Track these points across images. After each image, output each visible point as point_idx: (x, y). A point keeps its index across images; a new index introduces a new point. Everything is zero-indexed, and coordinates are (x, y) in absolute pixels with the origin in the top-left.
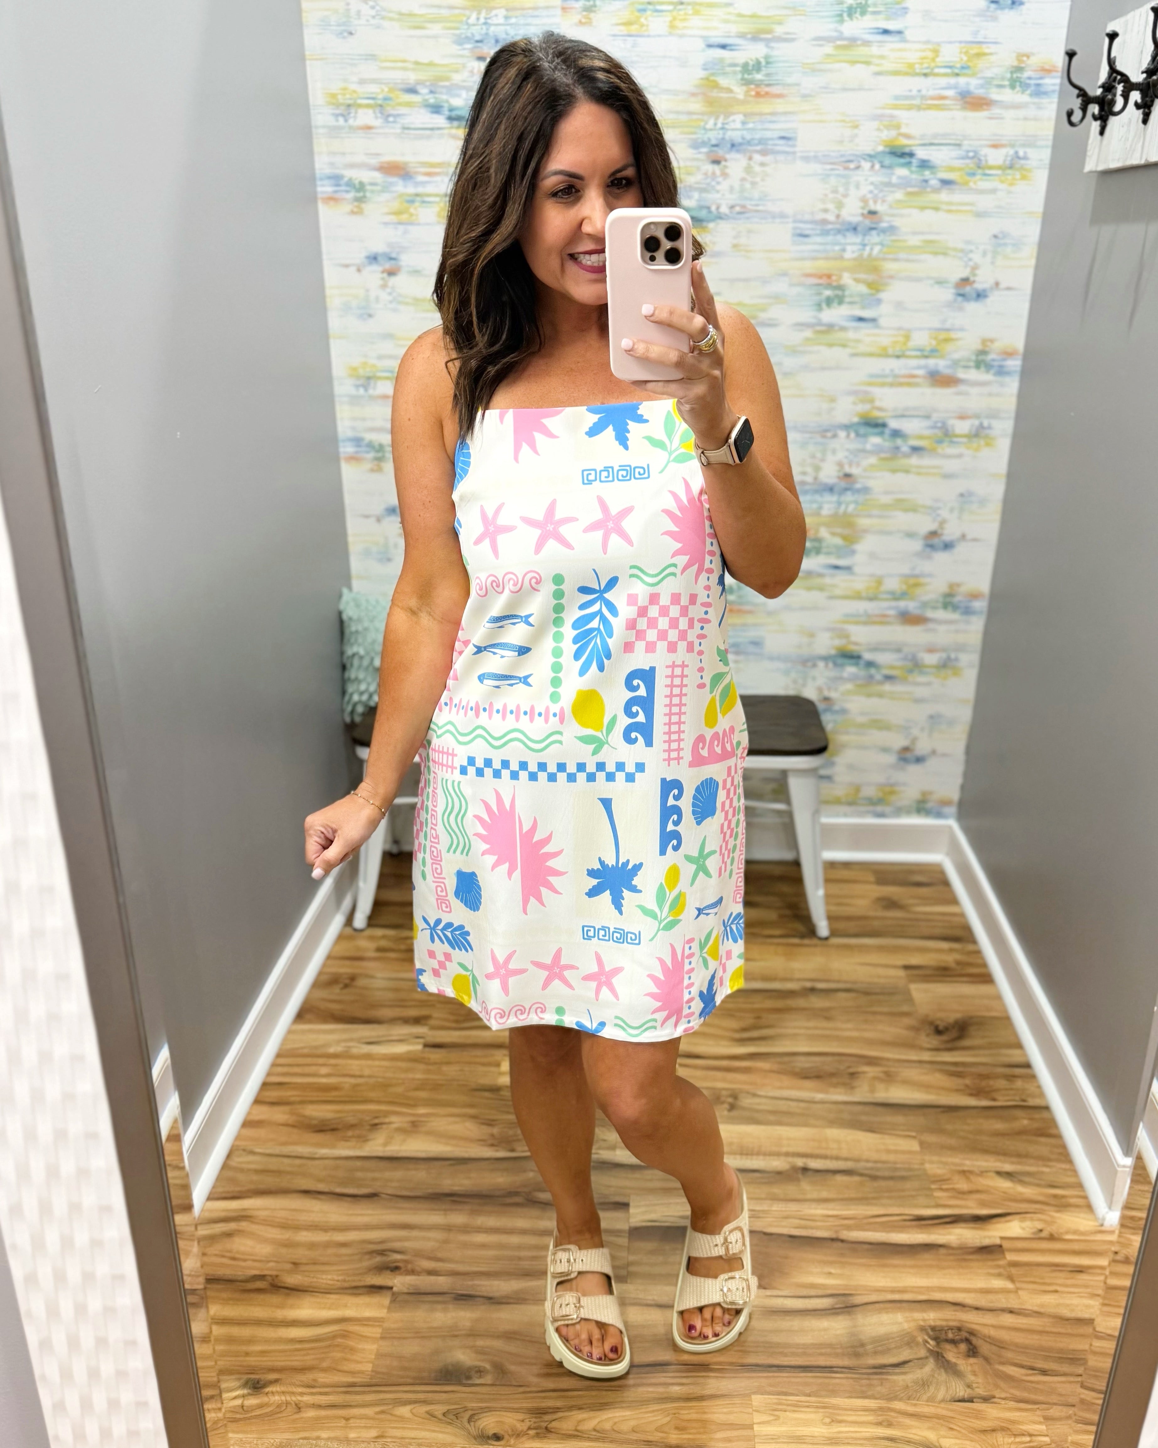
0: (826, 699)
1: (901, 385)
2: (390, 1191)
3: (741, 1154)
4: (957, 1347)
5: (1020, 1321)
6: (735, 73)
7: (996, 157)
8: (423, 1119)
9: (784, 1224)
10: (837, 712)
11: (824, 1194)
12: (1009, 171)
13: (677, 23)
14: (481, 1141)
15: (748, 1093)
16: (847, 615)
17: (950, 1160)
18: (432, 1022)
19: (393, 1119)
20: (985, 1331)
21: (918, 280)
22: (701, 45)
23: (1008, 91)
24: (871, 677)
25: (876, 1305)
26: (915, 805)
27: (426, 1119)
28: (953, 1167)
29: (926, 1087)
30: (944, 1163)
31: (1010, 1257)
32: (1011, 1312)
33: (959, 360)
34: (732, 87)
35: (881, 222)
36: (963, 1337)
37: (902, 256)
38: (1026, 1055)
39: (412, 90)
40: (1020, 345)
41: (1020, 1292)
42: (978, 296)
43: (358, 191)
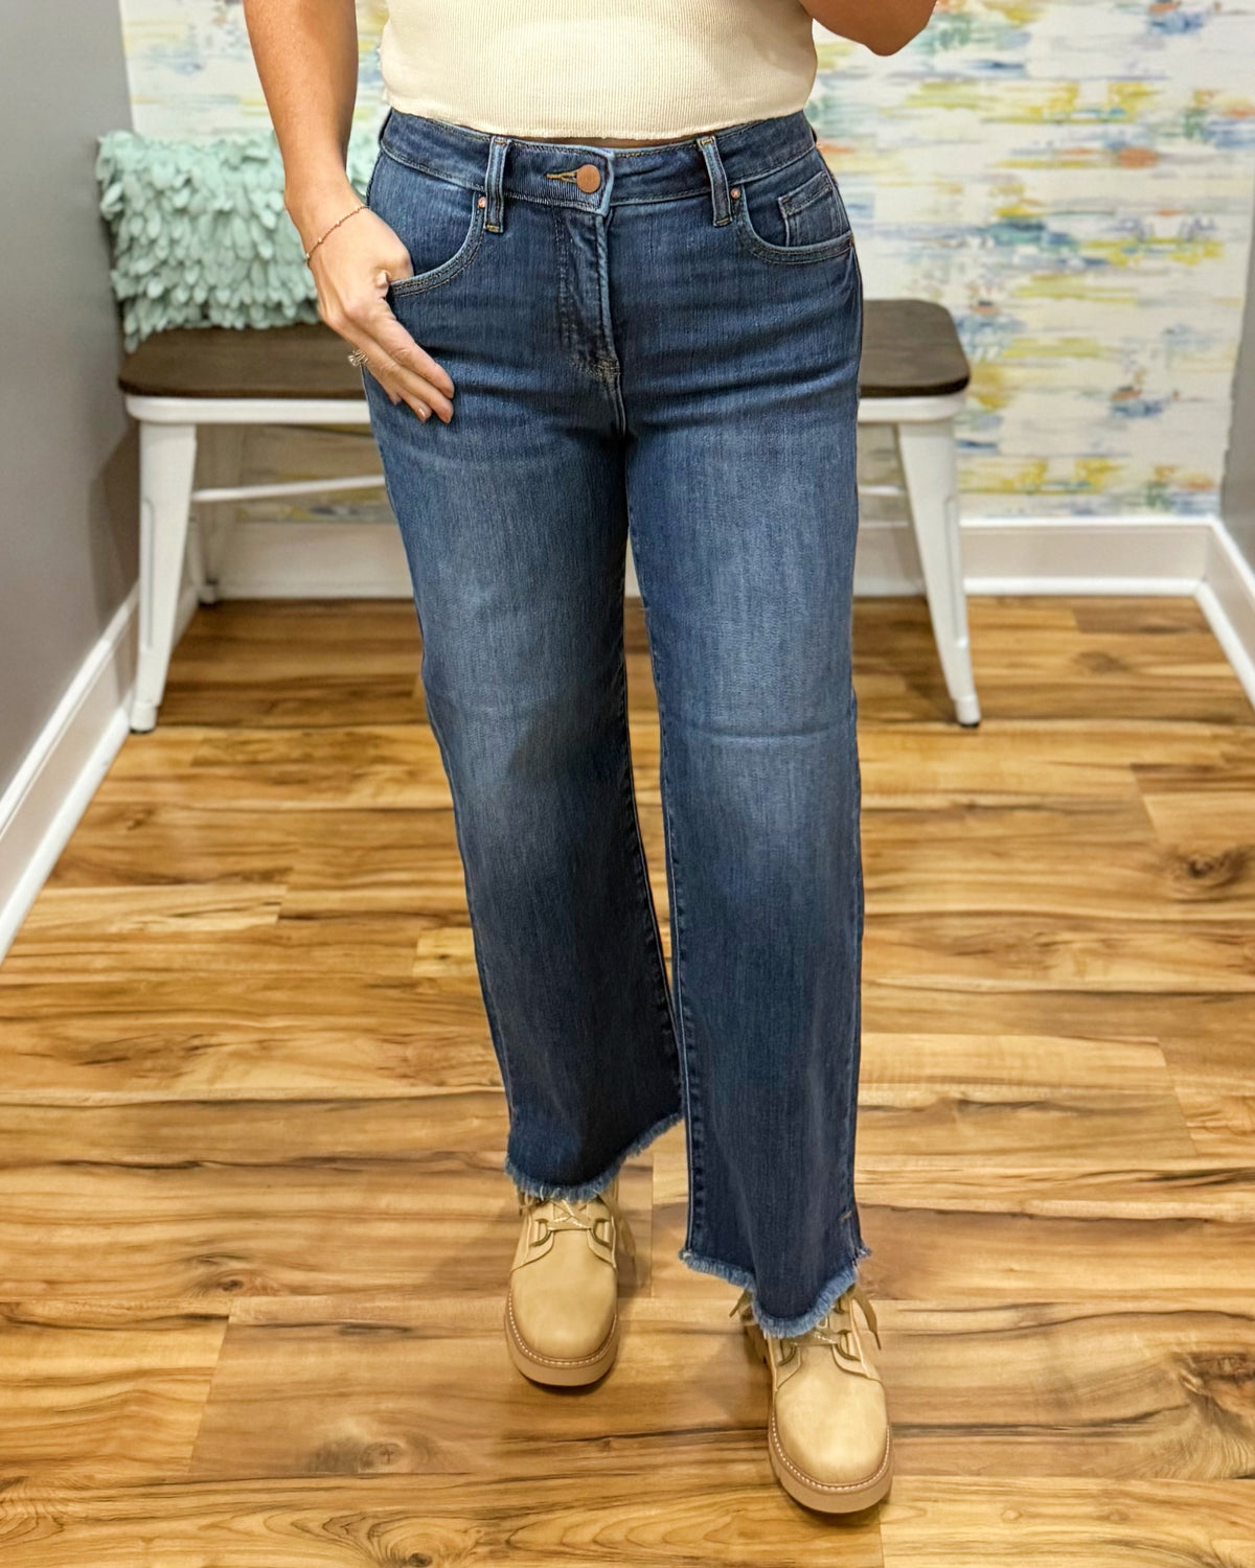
2: (219, 1160)
4: (1239, 1387)
8: (278, 1036)
9: (928, 1192)
10: (999, 328)
11: (999, 1142)
14: (383, 1070)
16: (1017, 152)
17: (1218, 1080)
18: (293, 878)
19: (225, 1037)
25: (1096, 1321)
26: (1145, 492)
27: (286, 1037)
28: (1224, 1092)
29: (1176, 963)
30: (1206, 1086)
36: (1251, 1370)
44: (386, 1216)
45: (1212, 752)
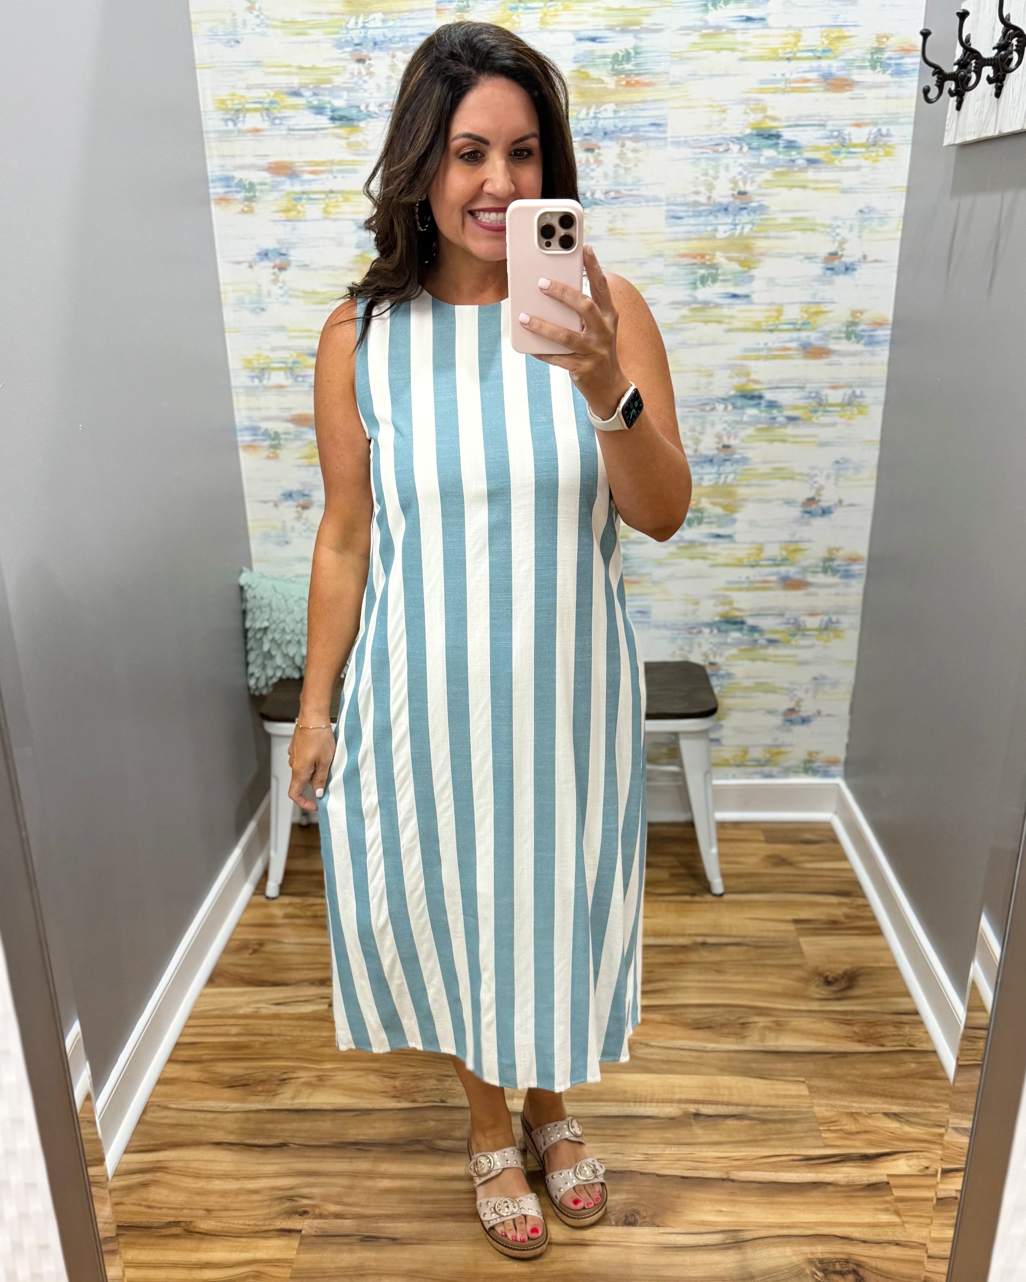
0: (712, 664)
1: (775, 357)
2: (298, 1141)
3: (635, 1102)
4: (843, 1277)
5: (906, 1253)
6: (605, 64)
7: (859, 136)
8: (328, 1074)
9: (676, 1166)
10: (722, 677)
11: (716, 1138)
12: (873, 149)
13: (548, 19)
14: (383, 1093)
15: (641, 1043)
16: (729, 582)
17: (838, 1103)
19: (300, 1074)
20: (872, 1263)
21: (789, 256)
22: (573, 39)
23: (869, 71)
24: (756, 641)
25: (766, 1240)
26: (802, 765)
27: (332, 1074)
28: (841, 1110)
29: (816, 1035)
30: (832, 1106)
31: (897, 1193)
32: (897, 1244)
33: (830, 332)
34: (603, 78)
35: (751, 201)
36: (851, 1268)
37: (772, 233)
38: (913, 1003)
39: (296, 94)
40: (888, 314)
41: (906, 1225)
42: (847, 269)
43: (248, 191)
44: (384, 1176)
45: (838, 913)
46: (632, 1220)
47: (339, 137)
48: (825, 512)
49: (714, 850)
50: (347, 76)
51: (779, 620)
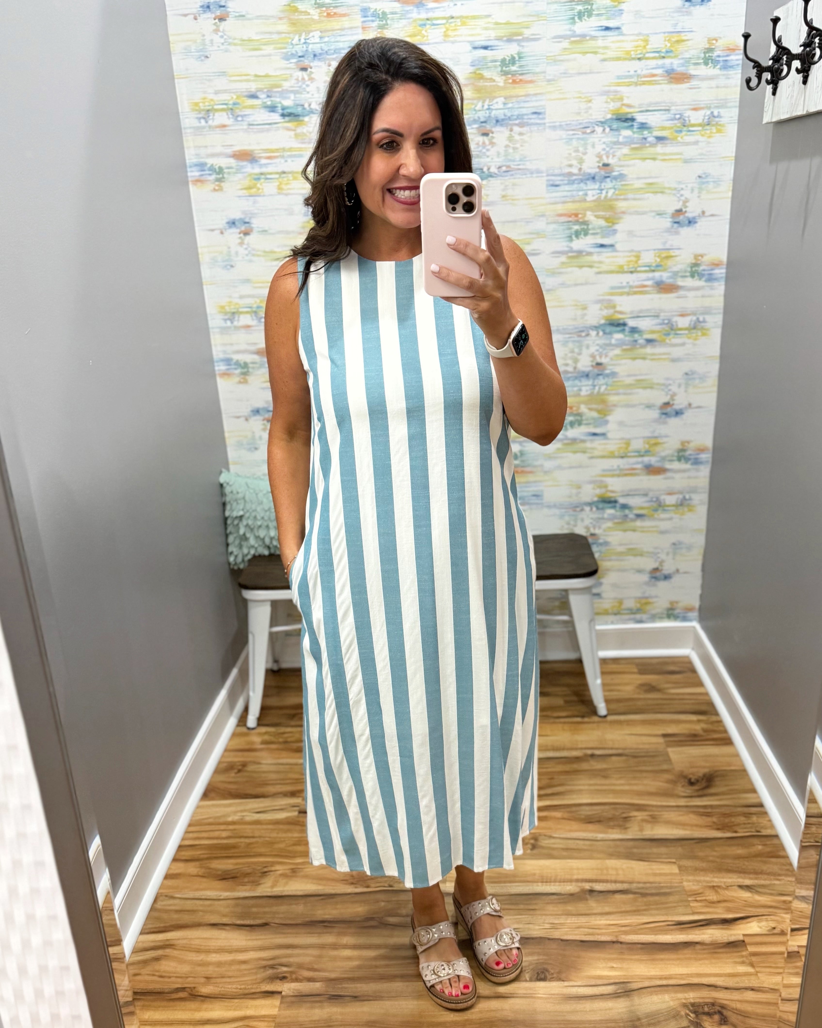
0: (593, 535)
1: (635, 293)
2: (277, 921)
3: (542, 882)
4: (711, 1017)
5: (760, 996)
7: (696, 117)
8: (299, 866)
9: (576, 932)
10: (601, 544)
11: (607, 909)
12: (708, 127)
13: (450, 33)
14: (345, 880)
15: (546, 836)
16: (604, 470)
17: (702, 878)
19: (278, 867)
20: (733, 1005)
21: (644, 213)
22: (469, 48)
23: (703, 67)
24: (626, 516)
25: (649, 989)
26: (665, 612)
27: (303, 867)
28: (705, 884)
29: (683, 825)
30: (699, 881)
31: (751, 949)
32: (752, 990)
33: (678, 272)
34: (494, 78)
35: (613, 171)
36: (716, 1010)
37: (630, 196)
38: (759, 797)
39: (253, 96)
40: (724, 257)
41: (759, 974)
42: (690, 222)
43: (218, 173)
44: (346, 947)
45: (698, 728)
46: (543, 976)
47: (288, 129)
48: (678, 413)
49: (599, 681)
50: (293, 82)
51: (645, 499)
